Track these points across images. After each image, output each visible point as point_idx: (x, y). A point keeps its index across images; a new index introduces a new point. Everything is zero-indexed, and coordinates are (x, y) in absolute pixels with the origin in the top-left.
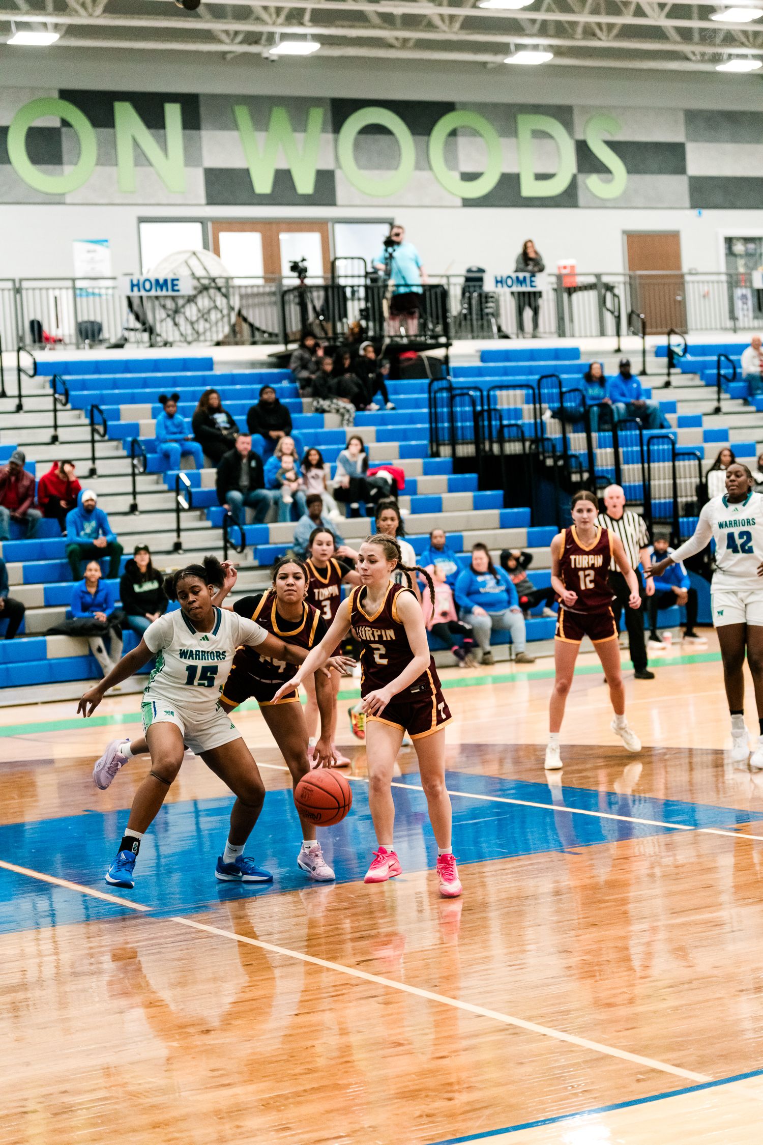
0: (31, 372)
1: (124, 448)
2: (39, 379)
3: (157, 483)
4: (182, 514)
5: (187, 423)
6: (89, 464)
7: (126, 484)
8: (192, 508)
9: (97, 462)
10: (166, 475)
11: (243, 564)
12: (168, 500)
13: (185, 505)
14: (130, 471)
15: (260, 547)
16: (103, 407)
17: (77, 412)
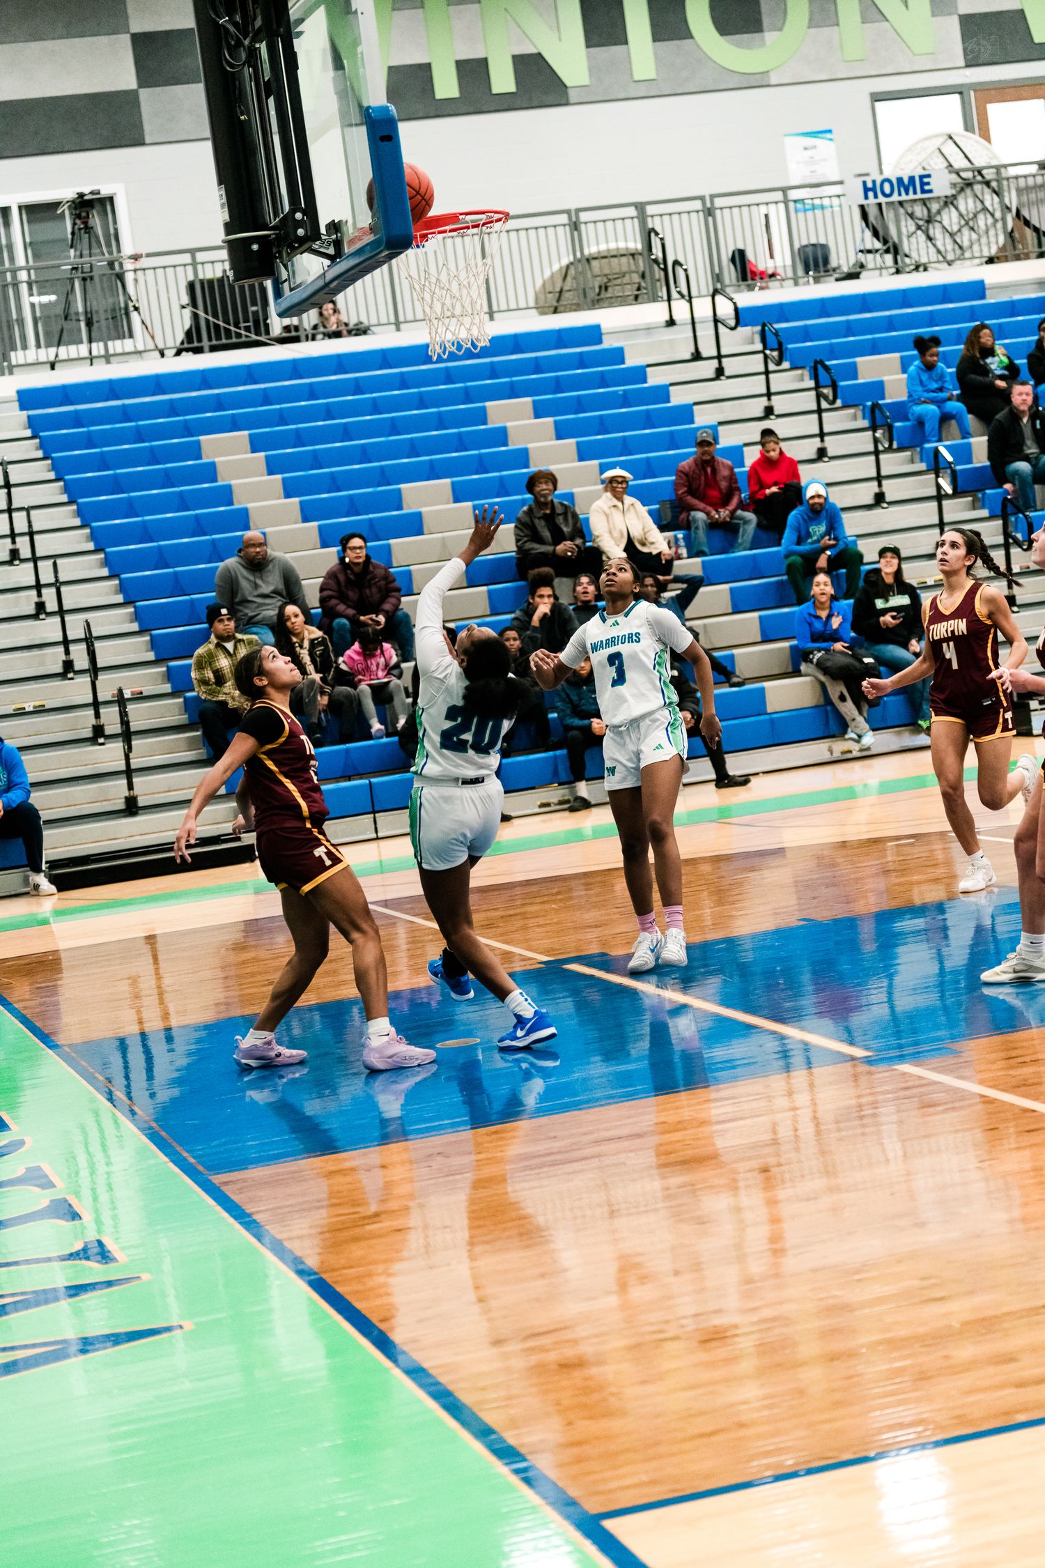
0: (732, 323)
1: (864, 418)
2: (744, 331)
3: (912, 462)
4: (945, 503)
5: (950, 373)
6: (816, 443)
8: (957, 493)
9: (826, 438)
12: (925, 485)
13: (949, 491)
14: (871, 448)
17: (799, 372)
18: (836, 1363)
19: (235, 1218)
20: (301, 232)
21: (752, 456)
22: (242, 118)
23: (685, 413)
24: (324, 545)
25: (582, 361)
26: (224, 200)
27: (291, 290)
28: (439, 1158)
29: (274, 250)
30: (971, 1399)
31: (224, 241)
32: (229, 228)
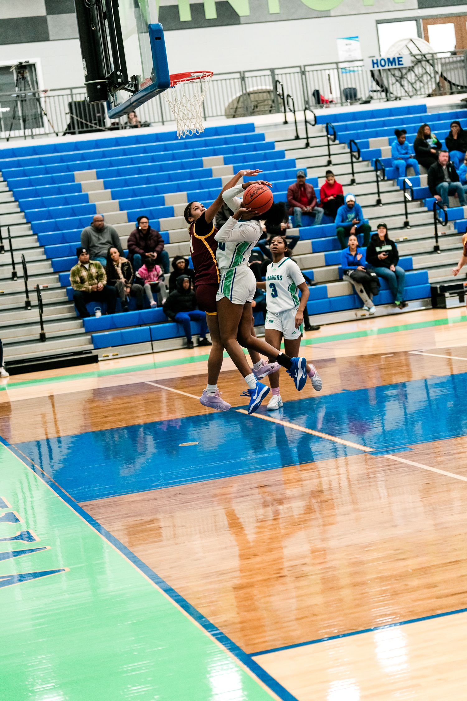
0: (313, 123)
1: (372, 166)
2: (319, 126)
3: (393, 185)
4: (408, 204)
5: (411, 146)
6: (351, 177)
7: (373, 188)
8: (413, 200)
9: (355, 175)
10: (398, 180)
11: (448, 232)
12: (399, 196)
13: (409, 198)
14: (375, 179)
15: (458, 221)
16: (356, 141)
17: (343, 145)
18: (357, 587)
19: (88, 521)
20: (119, 80)
21: (322, 182)
22: (93, 29)
23: (292, 163)
24: (130, 221)
25: (246, 139)
26: (85, 66)
27: (115, 106)
28: (180, 495)
29: (108, 88)
30: (417, 603)
31: (85, 84)
32: (87, 78)
